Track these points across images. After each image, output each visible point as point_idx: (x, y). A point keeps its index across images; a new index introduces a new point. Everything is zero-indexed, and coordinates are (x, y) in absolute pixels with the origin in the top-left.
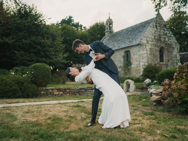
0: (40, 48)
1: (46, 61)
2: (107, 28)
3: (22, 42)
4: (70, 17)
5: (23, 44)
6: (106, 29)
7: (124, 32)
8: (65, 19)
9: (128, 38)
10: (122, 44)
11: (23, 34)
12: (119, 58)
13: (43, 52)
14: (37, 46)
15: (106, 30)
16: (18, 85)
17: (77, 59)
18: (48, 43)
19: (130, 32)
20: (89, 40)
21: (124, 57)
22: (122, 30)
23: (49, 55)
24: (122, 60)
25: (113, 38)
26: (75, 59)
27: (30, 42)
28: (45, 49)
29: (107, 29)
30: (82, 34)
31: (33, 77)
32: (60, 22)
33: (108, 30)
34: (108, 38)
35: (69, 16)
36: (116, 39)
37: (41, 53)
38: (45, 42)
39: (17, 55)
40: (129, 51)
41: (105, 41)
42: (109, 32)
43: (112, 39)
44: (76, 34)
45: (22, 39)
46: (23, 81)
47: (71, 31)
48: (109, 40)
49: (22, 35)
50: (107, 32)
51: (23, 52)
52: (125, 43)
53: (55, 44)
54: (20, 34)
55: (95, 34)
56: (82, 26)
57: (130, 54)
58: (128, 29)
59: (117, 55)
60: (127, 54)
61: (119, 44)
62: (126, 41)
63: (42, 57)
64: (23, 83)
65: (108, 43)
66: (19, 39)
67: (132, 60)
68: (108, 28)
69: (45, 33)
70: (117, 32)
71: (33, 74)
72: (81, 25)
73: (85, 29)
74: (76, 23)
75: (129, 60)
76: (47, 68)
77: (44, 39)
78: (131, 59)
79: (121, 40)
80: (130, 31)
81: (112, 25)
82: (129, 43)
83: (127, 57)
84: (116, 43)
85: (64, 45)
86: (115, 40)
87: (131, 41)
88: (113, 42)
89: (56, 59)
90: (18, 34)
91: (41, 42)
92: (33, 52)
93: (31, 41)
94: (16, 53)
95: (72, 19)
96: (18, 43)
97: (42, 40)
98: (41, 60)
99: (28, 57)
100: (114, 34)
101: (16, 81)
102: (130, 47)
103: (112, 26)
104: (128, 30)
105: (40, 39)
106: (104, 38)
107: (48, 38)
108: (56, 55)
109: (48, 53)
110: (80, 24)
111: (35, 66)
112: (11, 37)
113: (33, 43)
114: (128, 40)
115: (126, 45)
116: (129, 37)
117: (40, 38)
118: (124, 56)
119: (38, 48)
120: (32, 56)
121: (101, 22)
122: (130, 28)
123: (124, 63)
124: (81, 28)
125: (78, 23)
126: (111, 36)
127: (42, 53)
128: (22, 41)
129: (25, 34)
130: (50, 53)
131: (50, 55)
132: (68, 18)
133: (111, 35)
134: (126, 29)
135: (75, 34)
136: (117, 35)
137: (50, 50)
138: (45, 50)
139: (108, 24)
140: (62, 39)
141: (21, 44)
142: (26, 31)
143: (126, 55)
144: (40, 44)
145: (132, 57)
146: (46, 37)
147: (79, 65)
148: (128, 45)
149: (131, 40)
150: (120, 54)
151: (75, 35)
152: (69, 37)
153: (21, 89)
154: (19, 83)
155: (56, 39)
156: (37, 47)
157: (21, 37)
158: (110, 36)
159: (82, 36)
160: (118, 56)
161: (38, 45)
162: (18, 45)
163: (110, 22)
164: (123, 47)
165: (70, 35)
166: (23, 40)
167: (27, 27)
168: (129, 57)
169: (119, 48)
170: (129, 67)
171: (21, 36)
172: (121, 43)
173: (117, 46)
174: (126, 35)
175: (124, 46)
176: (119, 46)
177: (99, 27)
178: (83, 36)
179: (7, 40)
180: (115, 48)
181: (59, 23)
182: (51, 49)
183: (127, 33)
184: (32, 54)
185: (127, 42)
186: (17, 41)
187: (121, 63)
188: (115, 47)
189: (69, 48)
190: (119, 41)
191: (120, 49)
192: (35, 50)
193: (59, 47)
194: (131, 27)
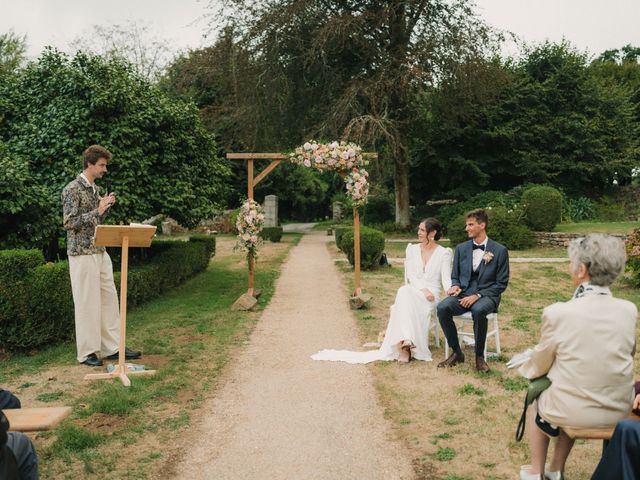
0: (574, 141)
3: (535, 131)
5: (537, 134)
13: (579, 148)
14: (567, 137)
28: (584, 141)
31: (526, 213)
37: (575, 151)
45: (534, 125)
46: (508, 221)
49: (535, 116)
63: (578, 159)
64: (506, 224)
71: (525, 208)
91: (576, 127)
92: (558, 151)
93: (554, 125)
94: (521, 155)
96: (525, 134)
107: (591, 115)
109: (593, 150)
112: (511, 123)
119: (569, 141)
127: (579, 151)
128: (535, 129)
138: (585, 143)
141: (533, 135)
142: (543, 105)
144: (572, 131)
153: (502, 234)
154: (499, 224)
161: (569, 134)
162: (526, 137)
166: (536, 126)
171: (533, 119)
179: (503, 131)
184: (556, 156)
186: (523, 129)
192: (562, 146)
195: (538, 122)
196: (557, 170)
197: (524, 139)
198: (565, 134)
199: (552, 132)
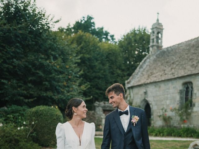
0: (43, 75)
1: (53, 97)
2: (153, 39)
3: (13, 64)
4: (90, 18)
5: (14, 67)
6: (151, 41)
7: (181, 48)
8: (82, 21)
9: (190, 59)
10: (179, 69)
11: (13, 50)
12: (173, 93)
13: (47, 81)
14: (38, 71)
15: (151, 44)
16: (10, 144)
17: (101, 92)
18: (55, 66)
19: (194, 48)
20: (120, 59)
21: (181, 92)
22: (178, 44)
23: (57, 87)
24: (178, 97)
25: (163, 58)
26: (97, 91)
27: (27, 63)
28: (50, 76)
29: (153, 42)
30: (108, 49)
31: (35, 130)
32: (72, 26)
33: (155, 43)
34: (155, 57)
35: (88, 16)
36: (168, 60)
37: (44, 83)
38: (50, 64)
39: (6, 87)
40: (191, 83)
41: (149, 64)
42: (155, 48)
43: (160, 59)
44: (100, 49)
45: (13, 59)
46: (18, 138)
47: (91, 44)
48: (155, 61)
49: (13, 52)
50: (152, 46)
51: (15, 81)
52: (185, 69)
53: (67, 68)
54: (9, 50)
55: (130, 49)
56: (108, 33)
57: (192, 88)
58: (190, 42)
59: (169, 89)
60: (187, 88)
61: (173, 70)
62: (185, 64)
63: (47, 90)
64: (17, 141)
65: (154, 66)
66: (8, 59)
67: (196, 98)
68: (155, 40)
69: (50, 48)
70: (170, 47)
71: (33, 125)
72: (106, 31)
73: (113, 39)
74: (98, 28)
75: (190, 98)
76: (57, 115)
77: (49, 58)
78: (194, 97)
79: (177, 63)
80: (193, 46)
81: (162, 34)
82: (191, 69)
83: (187, 92)
84: (167, 66)
85: (80, 71)
86: (167, 62)
87: (195, 65)
88: (162, 64)
89: (68, 94)
90: (5, 50)
91: (45, 64)
92: (31, 82)
93: (26, 61)
95: (92, 21)
96: (7, 66)
97: (46, 60)
98: (45, 95)
99: (24, 90)
100: (166, 50)
101: (7, 137)
102: (193, 76)
103: (162, 37)
104: (189, 45)
105: (42, 58)
106: (147, 58)
108: (68, 87)
109: (55, 83)
110: (104, 30)
111: (36, 112)
113: (30, 66)
114: (190, 63)
115: (186, 71)
116: (191, 57)
117: (43, 56)
118: (181, 90)
119: (39, 75)
120: (30, 87)
121: (141, 28)
122: (193, 42)
123: (180, 103)
124: (106, 38)
125: (102, 29)
126: (159, 54)
127: (47, 83)
128: (13, 62)
129: (18, 51)
130: (60, 84)
131: (59, 86)
132: (86, 19)
133: (159, 52)
134: (186, 42)
135: (98, 49)
136: (169, 53)
137: (59, 78)
138: (51, 78)
139: (156, 33)
140: (78, 59)
141: (12, 67)
142: (18, 44)
143: (185, 89)
144: (41, 67)
145: (196, 94)
146: (52, 55)
147: (105, 103)
148: (189, 73)
149: (195, 63)
150: (174, 88)
151: (98, 51)
152: (88, 54)
154: (11, 141)
155: (67, 59)
156: (38, 73)
157: (11, 56)
158: (157, 53)
159: (109, 52)
160: (171, 91)
162: (7, 68)
163: (158, 29)
164: (180, 76)
165: (90, 50)
166: (15, 60)
167: (21, 37)
168: (190, 94)
169: (173, 77)
170: (189, 111)
171: (11, 54)
172: (177, 67)
173: (169, 73)
174: (186, 54)
175: (182, 73)
176: (173, 74)
177: (138, 37)
178: (111, 52)
180: (166, 76)
181: (70, 27)
182: (61, 76)
183: (189, 50)
184: (30, 85)
185: (188, 67)
187: (176, 103)
188: (166, 74)
189: (88, 72)
190: (173, 63)
191: (175, 79)
193: (74, 74)
194: (195, 39)
195: (15, 57)
196: (31, 96)
197: (5, 70)
198: (36, 69)
199: (26, 67)
